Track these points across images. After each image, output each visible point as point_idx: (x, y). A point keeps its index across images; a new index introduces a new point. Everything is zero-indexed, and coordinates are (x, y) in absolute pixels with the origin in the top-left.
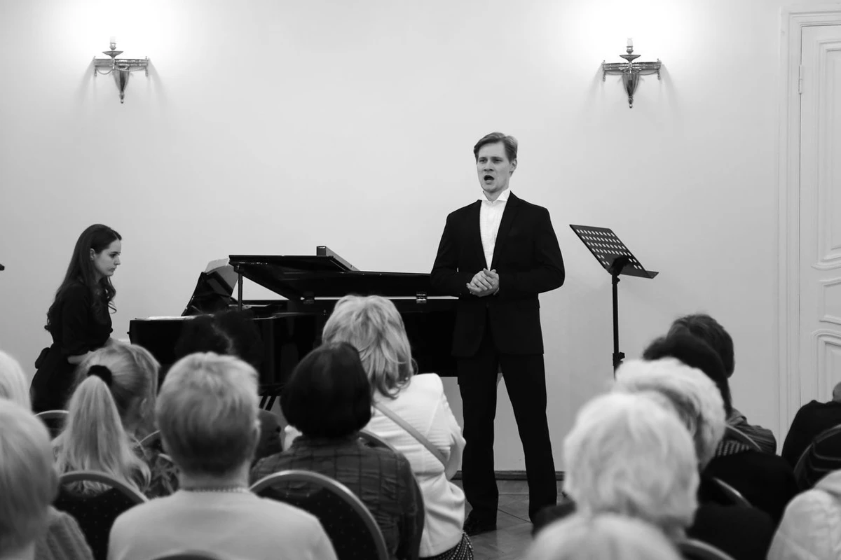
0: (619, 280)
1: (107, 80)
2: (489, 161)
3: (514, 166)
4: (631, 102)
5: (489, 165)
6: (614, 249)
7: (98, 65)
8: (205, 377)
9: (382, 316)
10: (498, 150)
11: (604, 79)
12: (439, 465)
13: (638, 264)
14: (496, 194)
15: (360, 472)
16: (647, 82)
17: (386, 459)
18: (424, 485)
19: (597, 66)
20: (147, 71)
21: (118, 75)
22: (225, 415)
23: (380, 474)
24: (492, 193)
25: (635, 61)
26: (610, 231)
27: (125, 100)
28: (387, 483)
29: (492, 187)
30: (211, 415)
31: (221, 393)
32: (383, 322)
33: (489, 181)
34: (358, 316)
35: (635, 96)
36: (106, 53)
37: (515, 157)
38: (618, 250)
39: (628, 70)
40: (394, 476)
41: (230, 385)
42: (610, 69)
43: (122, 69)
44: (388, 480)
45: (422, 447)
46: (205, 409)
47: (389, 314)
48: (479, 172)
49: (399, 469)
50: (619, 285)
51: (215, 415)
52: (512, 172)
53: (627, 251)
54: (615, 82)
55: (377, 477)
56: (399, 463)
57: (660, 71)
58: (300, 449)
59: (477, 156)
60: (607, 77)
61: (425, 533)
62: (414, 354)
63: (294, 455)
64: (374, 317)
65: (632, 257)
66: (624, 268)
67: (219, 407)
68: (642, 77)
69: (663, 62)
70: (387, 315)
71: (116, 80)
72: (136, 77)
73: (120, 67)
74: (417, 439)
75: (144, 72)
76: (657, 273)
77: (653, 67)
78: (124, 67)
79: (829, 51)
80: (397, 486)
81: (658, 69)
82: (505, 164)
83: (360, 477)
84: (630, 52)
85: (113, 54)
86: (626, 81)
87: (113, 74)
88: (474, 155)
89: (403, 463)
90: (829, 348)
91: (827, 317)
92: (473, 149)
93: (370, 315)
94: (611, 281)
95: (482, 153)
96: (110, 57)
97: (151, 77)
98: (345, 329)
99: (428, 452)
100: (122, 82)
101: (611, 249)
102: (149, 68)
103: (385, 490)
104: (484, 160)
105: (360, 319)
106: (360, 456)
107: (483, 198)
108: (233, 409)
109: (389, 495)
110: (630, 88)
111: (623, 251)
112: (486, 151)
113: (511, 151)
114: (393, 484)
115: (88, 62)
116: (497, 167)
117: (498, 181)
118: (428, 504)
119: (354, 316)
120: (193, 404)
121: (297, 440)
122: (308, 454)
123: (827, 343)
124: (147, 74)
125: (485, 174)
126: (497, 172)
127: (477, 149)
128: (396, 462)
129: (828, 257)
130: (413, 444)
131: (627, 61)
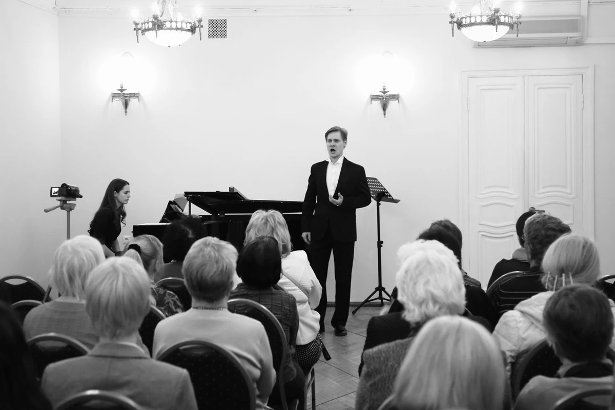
0: (380, 204)
1: (119, 103)
2: (333, 141)
3: (346, 143)
4: (385, 115)
5: (333, 143)
6: (378, 189)
7: (114, 96)
8: (210, 252)
9: (274, 220)
10: (337, 135)
11: (371, 103)
12: (305, 297)
13: (390, 196)
14: (336, 159)
15: (272, 302)
16: (392, 104)
17: (285, 296)
18: (300, 308)
19: (368, 97)
20: (139, 99)
21: (124, 101)
22: (217, 273)
23: (282, 304)
24: (335, 158)
25: (387, 94)
26: (376, 179)
27: (127, 113)
28: (285, 309)
29: (334, 155)
30: (211, 272)
31: (217, 262)
32: (275, 223)
33: (333, 152)
34: (262, 219)
35: (387, 111)
36: (118, 90)
37: (346, 139)
38: (380, 189)
39: (383, 99)
40: (288, 306)
41: (222, 258)
42: (374, 98)
43: (126, 98)
44: (286, 307)
45: (297, 288)
46: (207, 269)
47: (278, 218)
48: (328, 147)
49: (291, 302)
50: (380, 206)
51: (211, 274)
52: (345, 147)
53: (385, 189)
54: (377, 104)
55: (280, 305)
56: (290, 299)
57: (399, 99)
58: (242, 290)
59: (326, 139)
60: (373, 102)
61: (299, 332)
62: (292, 241)
63: (238, 292)
64: (271, 220)
65: (387, 192)
66: (383, 198)
67: (215, 269)
68: (390, 102)
69: (400, 94)
70: (277, 219)
71: (123, 104)
72: (133, 102)
73: (125, 97)
74: (295, 284)
75: (137, 99)
76: (399, 200)
77: (396, 97)
78: (127, 97)
79: (482, 90)
80: (290, 310)
81: (398, 98)
82: (342, 142)
83: (272, 305)
84: (384, 89)
85: (122, 90)
86: (382, 104)
87: (122, 101)
88: (325, 138)
89: (293, 299)
90: (484, 237)
91: (483, 222)
92: (324, 135)
93: (269, 219)
94: (376, 205)
95: (330, 137)
96: (120, 92)
97: (141, 102)
98: (256, 225)
99: (300, 290)
100: (126, 105)
101: (376, 188)
102: (140, 97)
103: (284, 312)
104: (330, 141)
105: (263, 221)
106: (272, 294)
107: (329, 160)
108: (222, 271)
109: (286, 315)
110: (384, 107)
111: (382, 189)
112: (331, 136)
113: (344, 136)
114: (287, 309)
115: (109, 94)
116: (337, 144)
117: (338, 152)
118: (300, 317)
119: (260, 220)
120: (203, 265)
121: (240, 286)
122: (246, 292)
123: (483, 235)
124: (139, 101)
125: (331, 148)
126: (337, 147)
127: (327, 135)
128: (289, 298)
129: (483, 192)
130: (292, 286)
131: (383, 94)
